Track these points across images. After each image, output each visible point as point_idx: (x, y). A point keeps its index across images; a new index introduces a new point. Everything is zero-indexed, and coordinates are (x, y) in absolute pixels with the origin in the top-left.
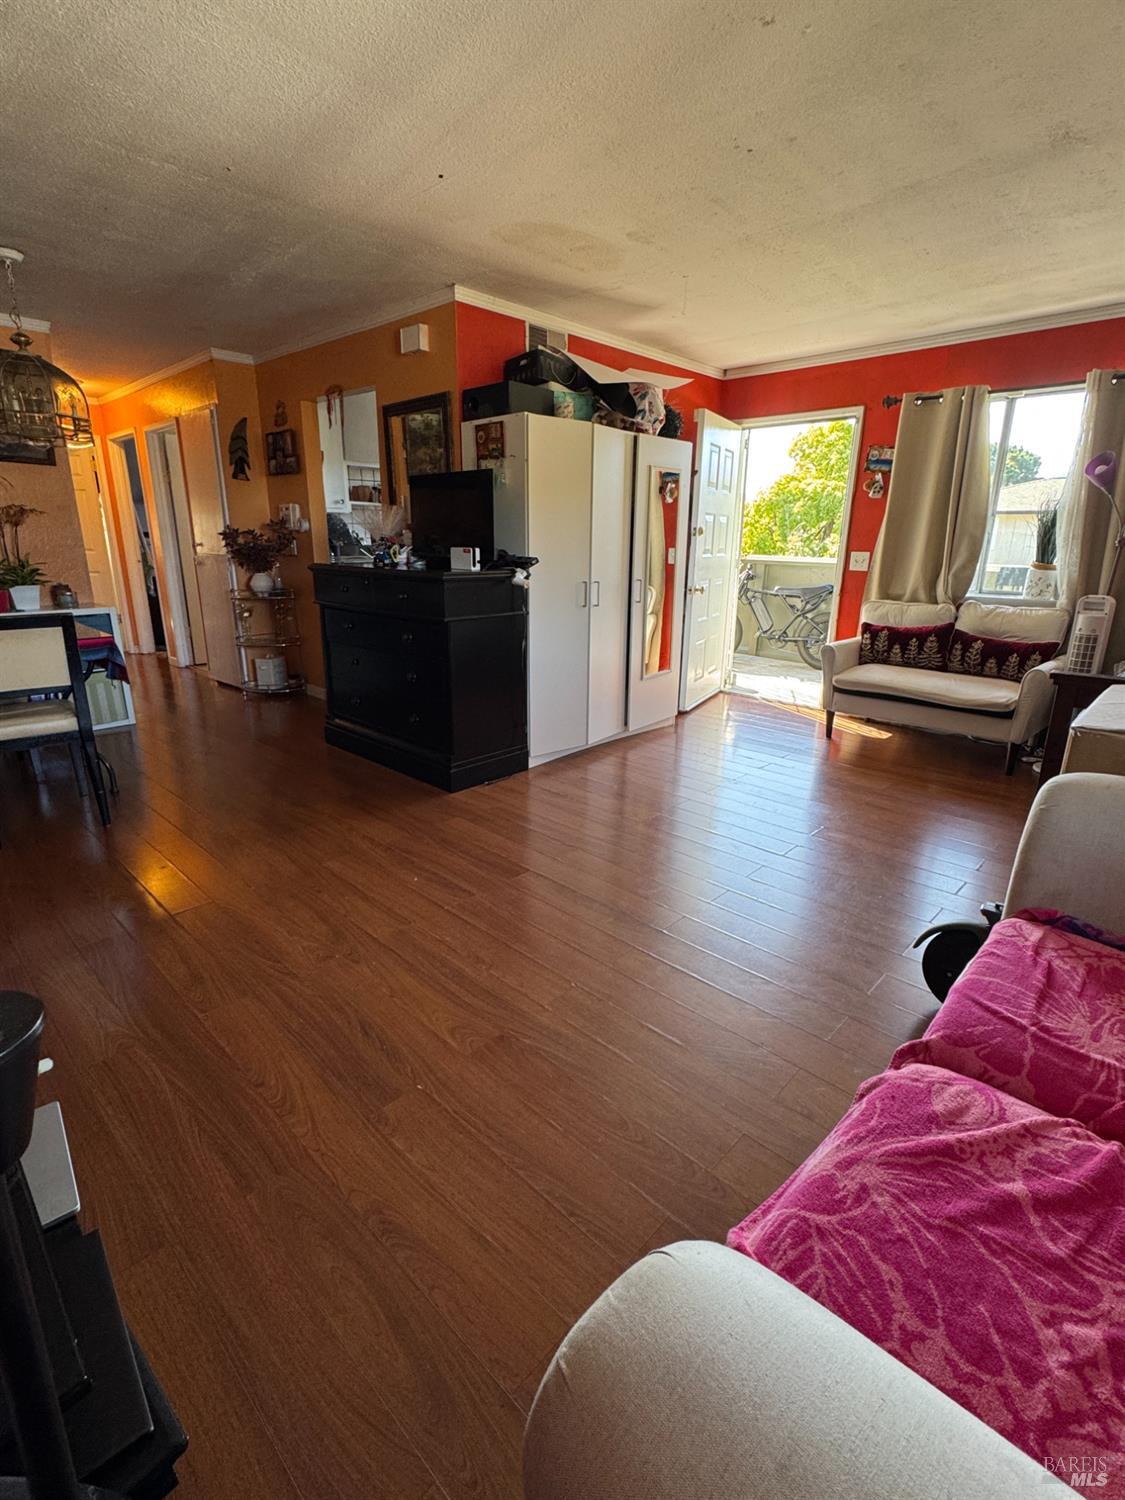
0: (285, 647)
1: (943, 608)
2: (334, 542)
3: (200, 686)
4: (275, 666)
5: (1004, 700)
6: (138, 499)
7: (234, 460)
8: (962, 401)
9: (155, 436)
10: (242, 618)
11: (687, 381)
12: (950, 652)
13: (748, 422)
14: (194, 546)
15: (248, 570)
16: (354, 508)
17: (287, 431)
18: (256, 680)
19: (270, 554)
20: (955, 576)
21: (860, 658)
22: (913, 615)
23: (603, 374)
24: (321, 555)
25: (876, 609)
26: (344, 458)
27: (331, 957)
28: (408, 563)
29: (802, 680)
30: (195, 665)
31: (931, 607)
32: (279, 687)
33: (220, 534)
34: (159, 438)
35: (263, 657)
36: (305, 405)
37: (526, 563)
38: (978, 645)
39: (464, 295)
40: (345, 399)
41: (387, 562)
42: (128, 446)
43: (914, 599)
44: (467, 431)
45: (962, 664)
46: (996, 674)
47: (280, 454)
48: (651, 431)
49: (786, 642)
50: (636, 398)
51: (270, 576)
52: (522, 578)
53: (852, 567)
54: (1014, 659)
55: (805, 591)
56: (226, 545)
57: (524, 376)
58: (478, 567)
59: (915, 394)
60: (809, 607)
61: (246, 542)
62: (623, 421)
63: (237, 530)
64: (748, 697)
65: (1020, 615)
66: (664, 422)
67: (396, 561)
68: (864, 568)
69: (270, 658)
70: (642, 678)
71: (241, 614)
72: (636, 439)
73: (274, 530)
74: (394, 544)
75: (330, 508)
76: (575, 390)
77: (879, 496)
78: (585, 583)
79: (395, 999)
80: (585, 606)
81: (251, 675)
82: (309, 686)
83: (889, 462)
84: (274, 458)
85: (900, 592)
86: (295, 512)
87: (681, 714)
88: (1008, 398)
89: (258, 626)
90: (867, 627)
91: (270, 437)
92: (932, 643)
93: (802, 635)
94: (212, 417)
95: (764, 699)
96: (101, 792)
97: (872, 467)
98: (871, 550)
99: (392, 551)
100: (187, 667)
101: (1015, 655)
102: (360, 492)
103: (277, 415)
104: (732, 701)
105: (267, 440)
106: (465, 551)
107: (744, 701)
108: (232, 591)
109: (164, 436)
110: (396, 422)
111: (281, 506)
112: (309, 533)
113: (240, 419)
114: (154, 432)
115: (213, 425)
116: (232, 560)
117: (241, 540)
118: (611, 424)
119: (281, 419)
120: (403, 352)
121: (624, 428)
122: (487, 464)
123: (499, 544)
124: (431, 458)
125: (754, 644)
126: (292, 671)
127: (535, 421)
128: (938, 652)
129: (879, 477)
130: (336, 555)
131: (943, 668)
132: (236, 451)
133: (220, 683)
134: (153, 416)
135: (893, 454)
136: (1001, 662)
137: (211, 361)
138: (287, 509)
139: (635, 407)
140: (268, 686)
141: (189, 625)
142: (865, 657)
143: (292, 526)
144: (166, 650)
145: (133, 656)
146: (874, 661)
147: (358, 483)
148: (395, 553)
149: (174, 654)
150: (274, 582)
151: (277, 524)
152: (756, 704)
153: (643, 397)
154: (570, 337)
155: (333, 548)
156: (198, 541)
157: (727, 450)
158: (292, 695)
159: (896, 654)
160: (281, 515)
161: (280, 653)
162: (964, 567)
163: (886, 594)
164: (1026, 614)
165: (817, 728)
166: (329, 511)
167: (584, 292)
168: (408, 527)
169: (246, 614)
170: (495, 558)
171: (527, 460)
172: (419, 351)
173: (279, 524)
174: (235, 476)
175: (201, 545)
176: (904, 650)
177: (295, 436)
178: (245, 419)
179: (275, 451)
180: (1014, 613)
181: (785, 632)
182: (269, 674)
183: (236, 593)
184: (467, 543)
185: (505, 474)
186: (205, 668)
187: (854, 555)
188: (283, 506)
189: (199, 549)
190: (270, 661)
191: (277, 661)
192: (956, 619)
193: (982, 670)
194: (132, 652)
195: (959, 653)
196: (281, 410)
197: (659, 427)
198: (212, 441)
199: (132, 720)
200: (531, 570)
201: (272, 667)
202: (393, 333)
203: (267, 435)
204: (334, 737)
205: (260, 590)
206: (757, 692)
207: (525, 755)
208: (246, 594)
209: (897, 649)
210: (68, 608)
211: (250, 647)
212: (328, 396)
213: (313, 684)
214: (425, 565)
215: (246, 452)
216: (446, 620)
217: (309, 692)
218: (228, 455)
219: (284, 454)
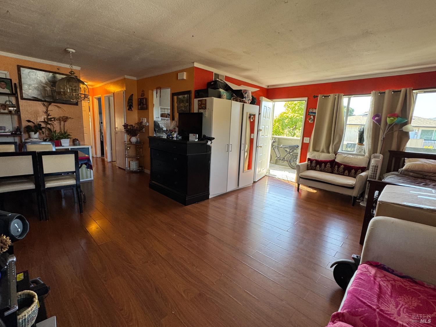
0: (138, 157)
1: (331, 155)
2: (156, 129)
3: (113, 167)
4: (136, 164)
5: (351, 184)
6: (100, 113)
7: (129, 105)
8: (336, 98)
9: (107, 97)
10: (127, 149)
11: (258, 89)
12: (334, 168)
13: (275, 100)
14: (115, 128)
15: (130, 136)
16: (162, 119)
17: (144, 98)
18: (130, 167)
19: (137, 131)
20: (335, 146)
21: (307, 168)
22: (323, 156)
23: (235, 87)
24: (152, 134)
25: (312, 154)
26: (160, 106)
27: (147, 262)
28: (177, 137)
29: (289, 173)
30: (112, 161)
31: (328, 154)
32: (136, 170)
33: (123, 125)
35: (132, 161)
36: (150, 92)
37: (211, 139)
38: (342, 166)
39: (196, 65)
40: (161, 90)
41: (170, 136)
42: (99, 100)
43: (323, 152)
44: (196, 101)
45: (338, 172)
46: (348, 175)
47: (142, 104)
48: (248, 103)
49: (284, 161)
50: (244, 94)
51: (136, 138)
52: (210, 143)
53: (304, 142)
54: (353, 171)
55: (290, 147)
56: (124, 129)
57: (212, 87)
58: (197, 140)
59: (322, 95)
60: (291, 151)
62: (240, 100)
63: (128, 124)
64: (274, 177)
65: (354, 158)
66: (251, 100)
67: (173, 136)
68: (308, 142)
69: (134, 161)
70: (243, 172)
71: (127, 148)
72: (243, 105)
73: (138, 125)
74: (173, 131)
75: (155, 119)
76: (227, 91)
77: (312, 122)
78: (228, 145)
79: (166, 278)
80: (227, 151)
81: (128, 166)
82: (145, 170)
83: (315, 113)
84: (140, 105)
85: (318, 149)
86: (145, 120)
87: (254, 182)
88: (348, 97)
89: (132, 152)
90: (309, 159)
91: (139, 100)
92: (328, 165)
93: (289, 159)
94: (123, 93)
95: (278, 178)
96: (81, 203)
97: (310, 114)
98: (310, 137)
99: (172, 134)
100: (110, 162)
101: (353, 170)
102: (164, 115)
103: (142, 94)
104: (268, 178)
105: (138, 100)
106: (193, 135)
107: (272, 178)
109: (109, 98)
110: (175, 97)
111: (141, 118)
112: (148, 126)
113: (131, 94)
114: (107, 96)
115: (124, 96)
116: (126, 133)
117: (129, 127)
118: (237, 101)
119: (143, 95)
120: (178, 79)
121: (240, 102)
122: (201, 111)
123: (204, 133)
124: (184, 106)
125: (276, 161)
126: (141, 165)
127: (215, 100)
128: (330, 168)
129: (312, 117)
130: (156, 133)
131: (332, 172)
132: (130, 103)
133: (119, 167)
134: (107, 92)
135: (316, 111)
136: (350, 172)
137: (125, 78)
138: (143, 119)
139: (243, 96)
140: (133, 169)
141: (112, 150)
142: (310, 168)
143: (144, 124)
144: (104, 156)
146: (311, 169)
147: (163, 113)
149: (106, 158)
150: (137, 139)
151: (139, 123)
152: (276, 180)
153: (246, 93)
154: (226, 76)
155: (155, 130)
156: (116, 127)
157: (268, 108)
158: (140, 172)
159: (318, 168)
160: (141, 121)
161: (137, 159)
162: (337, 143)
163: (314, 150)
164: (356, 158)
165: (294, 188)
166: (154, 120)
167: (230, 65)
168: (177, 127)
169: (128, 148)
170: (202, 137)
171: (213, 110)
172: (183, 79)
173: (140, 123)
174: (129, 110)
175: (117, 128)
176: (320, 167)
177: (147, 100)
178: (133, 94)
179: (140, 103)
180: (352, 157)
181: (284, 158)
182: (134, 166)
183: (126, 142)
184: (194, 133)
185: (206, 114)
186: (115, 162)
187: (305, 138)
188: (142, 118)
189: (116, 129)
191: (137, 162)
192: (335, 158)
193: (344, 174)
194: (94, 157)
195: (336, 168)
196: (143, 92)
197: (250, 101)
198: (123, 99)
199: (92, 178)
200: (212, 141)
201: (134, 164)
202: (176, 74)
203: (139, 99)
204: (152, 186)
205: (133, 142)
206: (276, 176)
207: (208, 194)
208: (129, 143)
209: (318, 166)
210: (77, 146)
211: (129, 158)
212: (157, 89)
213: (146, 169)
214: (182, 138)
215: (132, 103)
216: (187, 155)
217: (145, 171)
218: (127, 104)
219: (143, 104)
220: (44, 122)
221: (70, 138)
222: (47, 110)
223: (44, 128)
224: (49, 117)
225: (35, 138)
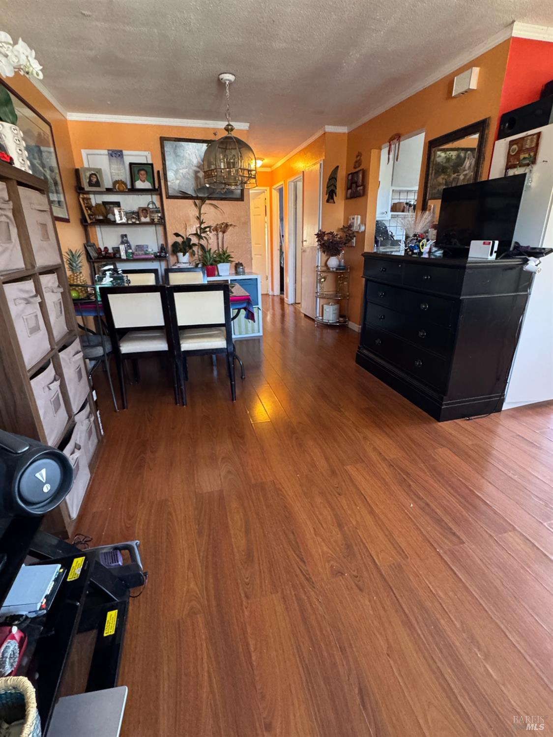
0: (340, 299)
2: (378, 238)
3: (296, 313)
4: (333, 310)
7: (329, 191)
9: (293, 184)
10: (320, 282)
14: (302, 242)
15: (327, 255)
16: (393, 217)
17: (360, 170)
18: (322, 316)
19: (340, 245)
24: (369, 247)
26: (392, 185)
28: (430, 252)
30: (296, 303)
32: (334, 322)
33: (316, 235)
34: (294, 185)
35: (328, 304)
36: (374, 152)
37: (538, 253)
40: (401, 142)
41: (415, 251)
42: (281, 191)
44: (500, 147)
47: (354, 185)
51: (338, 258)
52: (533, 265)
56: (318, 241)
58: (494, 256)
61: (328, 239)
63: (325, 232)
67: (422, 250)
69: (332, 305)
71: (320, 279)
73: (344, 232)
74: (423, 239)
75: (379, 217)
81: (321, 313)
82: (350, 322)
84: (351, 188)
86: (358, 220)
89: (328, 287)
91: (350, 176)
94: (320, 168)
99: (421, 244)
100: (292, 304)
103: (356, 162)
105: (348, 177)
106: (484, 244)
108: (317, 266)
109: (296, 184)
112: (364, 232)
113: (335, 167)
114: (291, 182)
115: (320, 173)
116: (320, 249)
117: (326, 238)
119: (358, 163)
120: (453, 95)
122: (516, 171)
126: (342, 314)
130: (377, 246)
132: (331, 186)
133: (305, 315)
134: (293, 173)
137: (325, 134)
138: (353, 219)
140: (328, 321)
141: (296, 283)
143: (355, 229)
144: (284, 294)
145: (270, 296)
147: (396, 201)
148: (423, 245)
149: (287, 297)
150: (340, 262)
151: (347, 227)
155: (376, 242)
156: (304, 239)
158: (340, 327)
160: (350, 222)
161: (337, 302)
166: (377, 219)
168: (434, 227)
169: (323, 280)
170: (511, 249)
173: (348, 228)
175: (306, 241)
177: (365, 173)
178: (338, 166)
179: (352, 184)
182: (330, 314)
186: (299, 306)
188: (351, 217)
189: (304, 243)
190: (332, 307)
191: (336, 307)
194: (270, 294)
196: (359, 158)
198: (318, 181)
199: (261, 333)
201: (331, 311)
202: (449, 83)
203: (349, 174)
204: (361, 360)
205: (331, 266)
207: (502, 401)
208: (324, 269)
210: (240, 275)
211: (322, 298)
212: (390, 143)
213: (353, 322)
214: (443, 253)
215: (336, 187)
216: (461, 298)
217: (350, 326)
218: (326, 189)
219: (356, 185)
220: (196, 234)
221: (231, 262)
222: (200, 214)
223: (194, 245)
224: (203, 226)
225: (184, 263)
